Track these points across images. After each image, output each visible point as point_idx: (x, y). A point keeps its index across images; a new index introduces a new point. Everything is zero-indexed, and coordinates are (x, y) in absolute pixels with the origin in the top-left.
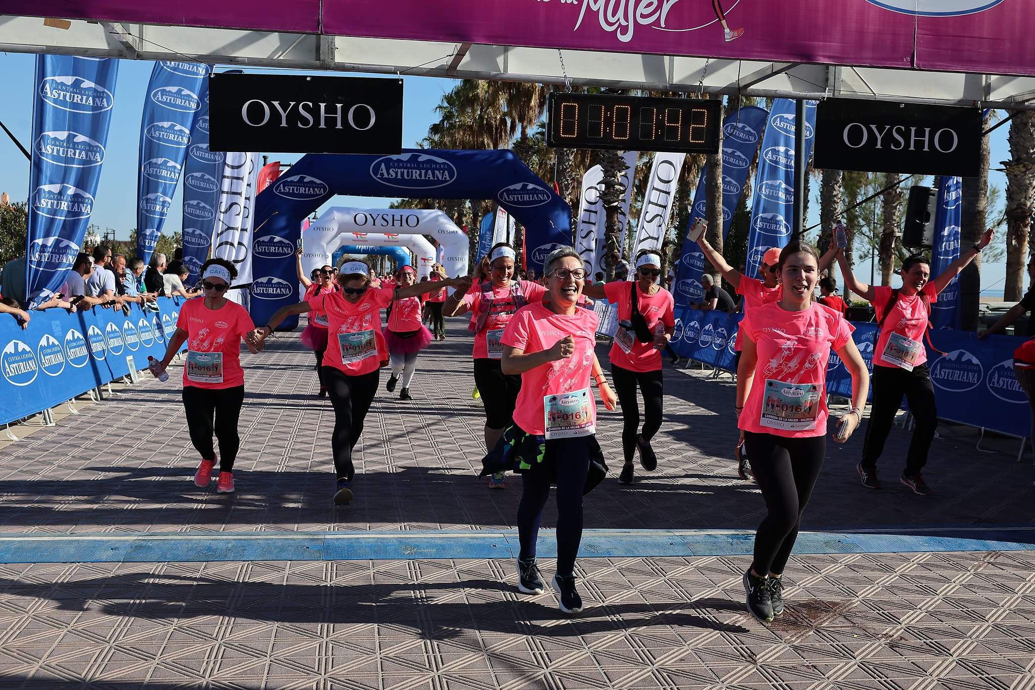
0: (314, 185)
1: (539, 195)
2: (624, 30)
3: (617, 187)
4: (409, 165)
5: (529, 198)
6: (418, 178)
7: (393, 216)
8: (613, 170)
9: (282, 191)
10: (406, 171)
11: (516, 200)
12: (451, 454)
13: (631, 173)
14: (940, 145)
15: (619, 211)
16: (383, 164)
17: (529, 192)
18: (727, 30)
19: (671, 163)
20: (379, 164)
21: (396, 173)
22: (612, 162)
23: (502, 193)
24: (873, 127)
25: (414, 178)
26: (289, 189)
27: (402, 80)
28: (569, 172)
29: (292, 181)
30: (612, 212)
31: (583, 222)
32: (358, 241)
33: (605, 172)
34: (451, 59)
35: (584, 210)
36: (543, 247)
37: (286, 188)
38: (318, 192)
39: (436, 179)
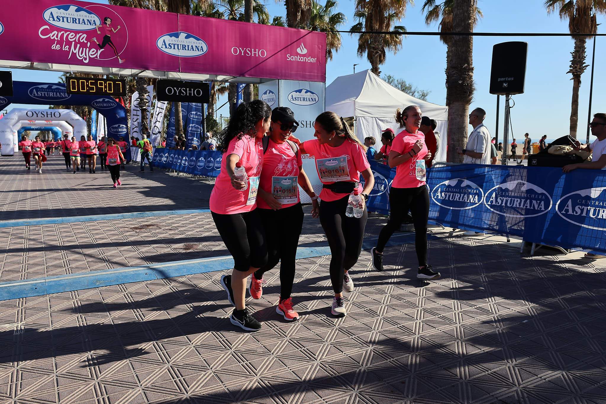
1: (111, 104)
2: (86, 59)
3: (145, 100)
4: (47, 90)
5: (106, 105)
6: (53, 96)
7: (47, 112)
8: (143, 93)
10: (46, 93)
11: (100, 106)
12: (54, 201)
14: (197, 94)
16: (34, 90)
17: (106, 102)
18: (120, 60)
20: (32, 90)
21: (42, 94)
23: (94, 103)
24: (175, 88)
25: (50, 96)
27: (11, 72)
30: (144, 111)
32: (31, 124)
33: (139, 94)
34: (30, 65)
35: (134, 110)
36: (114, 126)
38: (2, 102)
39: (61, 96)
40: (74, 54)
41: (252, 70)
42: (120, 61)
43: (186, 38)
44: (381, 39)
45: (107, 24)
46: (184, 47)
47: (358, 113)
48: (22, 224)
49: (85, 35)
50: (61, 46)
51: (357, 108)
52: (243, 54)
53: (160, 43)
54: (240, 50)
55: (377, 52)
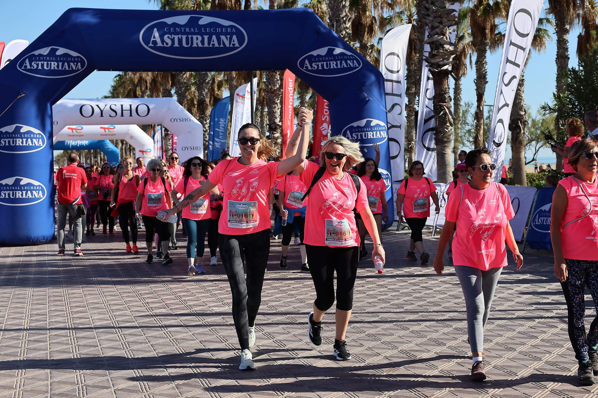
0: (69, 59)
1: (348, 62)
3: (447, 47)
4: (187, 30)
5: (337, 65)
6: (200, 45)
7: (122, 106)
8: (441, 26)
9: (29, 67)
10: (184, 37)
11: (320, 68)
16: (155, 29)
17: (336, 58)
19: (528, 12)
20: (152, 28)
21: (173, 40)
22: (440, 17)
23: (303, 60)
25: (195, 45)
26: (38, 65)
29: (40, 55)
32: (74, 135)
33: (431, 29)
36: (355, 124)
37: (33, 63)
38: (74, 68)
39: (222, 46)
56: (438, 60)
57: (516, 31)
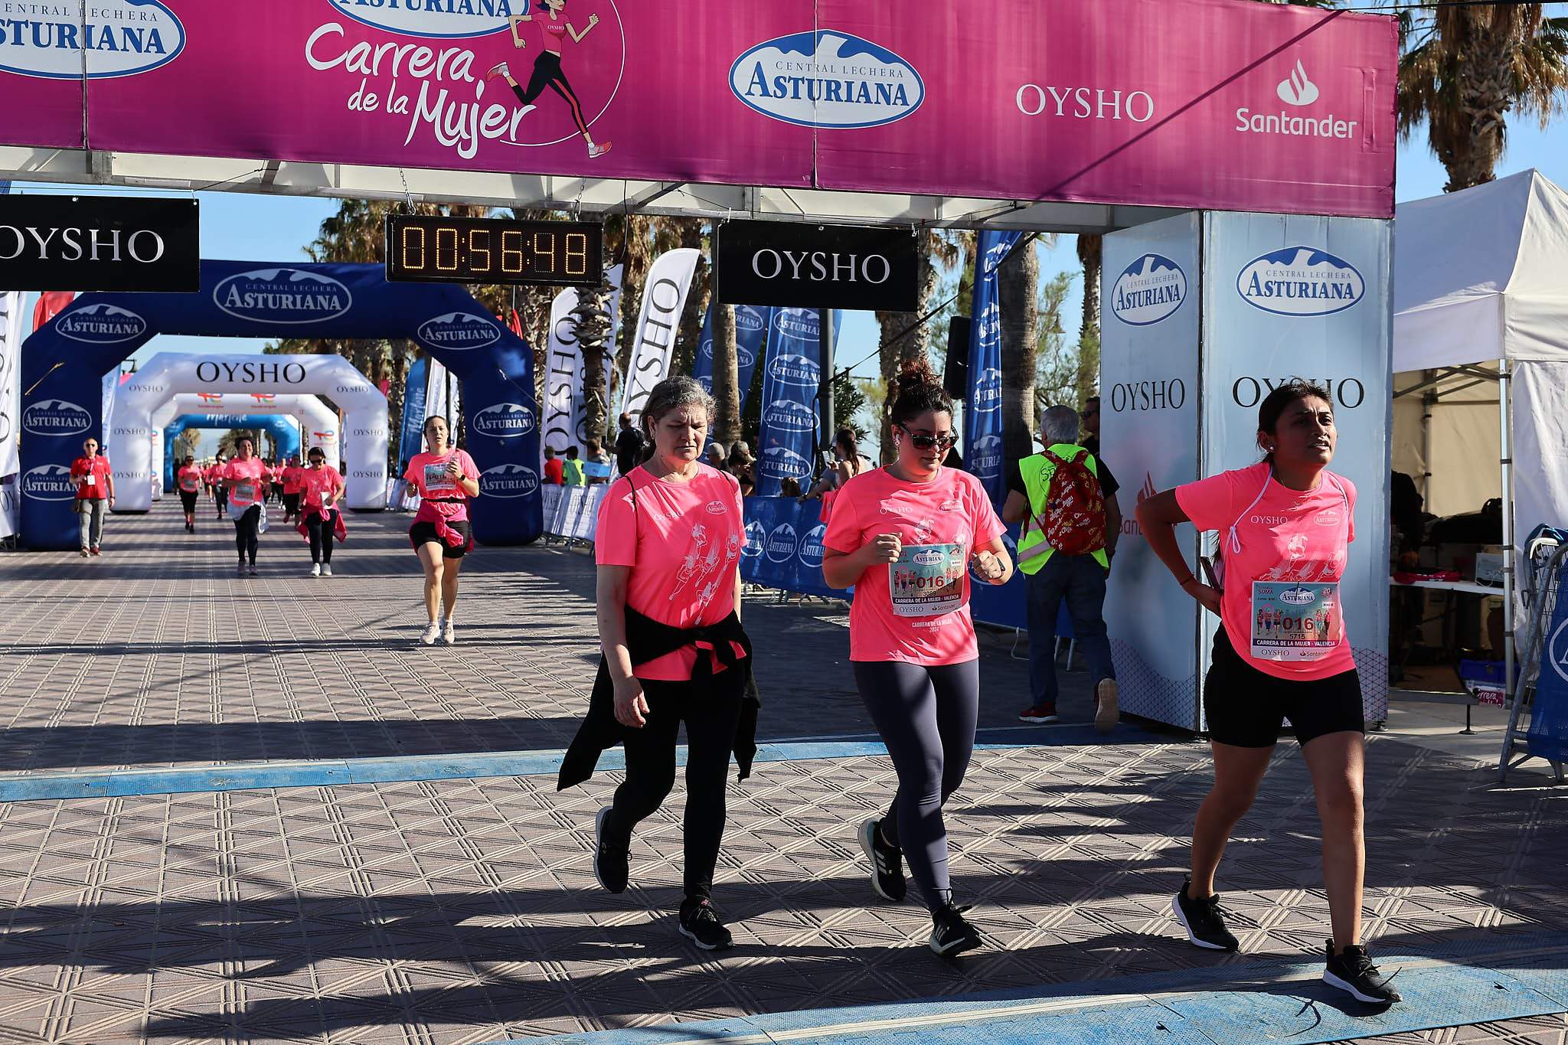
0: (123, 320)
1: (482, 331)
2: (467, 145)
3: (599, 318)
4: (275, 287)
5: (466, 335)
6: (291, 307)
7: (262, 365)
8: (592, 293)
10: (270, 297)
11: (446, 339)
12: (305, 689)
13: (618, 296)
14: (869, 275)
15: (604, 354)
16: (234, 287)
17: (466, 326)
18: (591, 145)
19: (673, 284)
20: (229, 284)
21: (256, 300)
23: (425, 327)
24: (788, 253)
25: (284, 306)
26: (82, 327)
27: (197, 201)
28: (533, 295)
29: (85, 314)
30: (593, 357)
31: (554, 371)
33: (581, 295)
34: (260, 175)
35: (555, 353)
36: (489, 410)
37: (76, 324)
38: (129, 331)
39: (319, 308)
40: (425, 127)
41: (1098, 169)
42: (593, 150)
43: (843, 52)
44: (1502, 68)
45: (552, 11)
46: (833, 90)
47: (1518, 347)
48: (204, 784)
49: (469, 55)
50: (382, 100)
51: (1513, 324)
52: (1060, 113)
53: (742, 77)
54: (1049, 95)
55: (1490, 118)
56: (586, 334)
57: (655, 304)
